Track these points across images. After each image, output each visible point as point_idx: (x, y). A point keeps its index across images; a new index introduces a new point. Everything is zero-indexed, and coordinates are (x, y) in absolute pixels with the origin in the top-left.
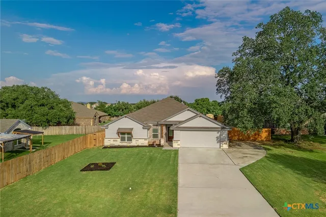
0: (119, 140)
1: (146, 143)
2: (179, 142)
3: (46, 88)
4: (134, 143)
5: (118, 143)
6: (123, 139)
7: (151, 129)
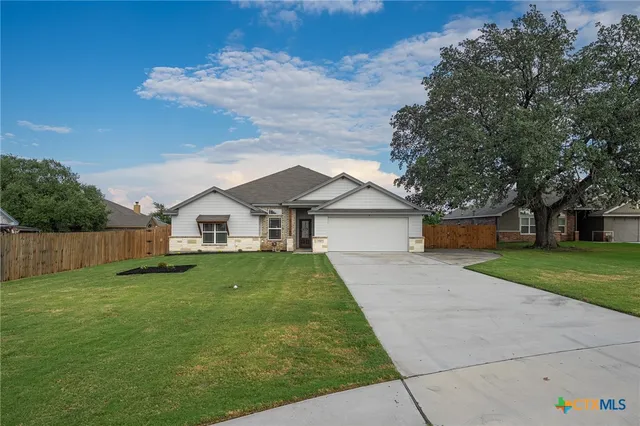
0: (200, 240)
1: (256, 246)
2: (325, 240)
3: (52, 161)
4: (231, 245)
5: (199, 245)
6: (208, 239)
7: (267, 220)
